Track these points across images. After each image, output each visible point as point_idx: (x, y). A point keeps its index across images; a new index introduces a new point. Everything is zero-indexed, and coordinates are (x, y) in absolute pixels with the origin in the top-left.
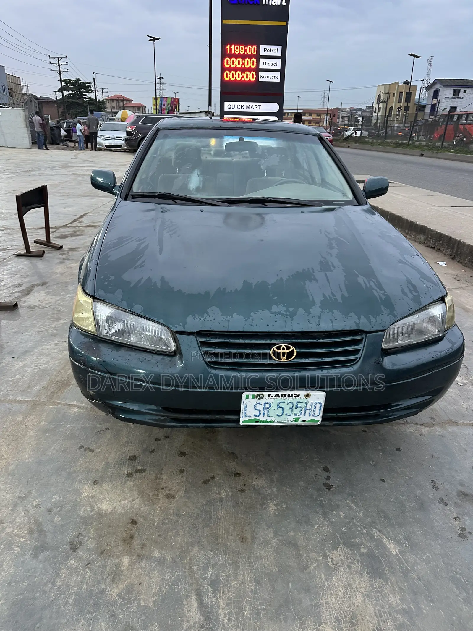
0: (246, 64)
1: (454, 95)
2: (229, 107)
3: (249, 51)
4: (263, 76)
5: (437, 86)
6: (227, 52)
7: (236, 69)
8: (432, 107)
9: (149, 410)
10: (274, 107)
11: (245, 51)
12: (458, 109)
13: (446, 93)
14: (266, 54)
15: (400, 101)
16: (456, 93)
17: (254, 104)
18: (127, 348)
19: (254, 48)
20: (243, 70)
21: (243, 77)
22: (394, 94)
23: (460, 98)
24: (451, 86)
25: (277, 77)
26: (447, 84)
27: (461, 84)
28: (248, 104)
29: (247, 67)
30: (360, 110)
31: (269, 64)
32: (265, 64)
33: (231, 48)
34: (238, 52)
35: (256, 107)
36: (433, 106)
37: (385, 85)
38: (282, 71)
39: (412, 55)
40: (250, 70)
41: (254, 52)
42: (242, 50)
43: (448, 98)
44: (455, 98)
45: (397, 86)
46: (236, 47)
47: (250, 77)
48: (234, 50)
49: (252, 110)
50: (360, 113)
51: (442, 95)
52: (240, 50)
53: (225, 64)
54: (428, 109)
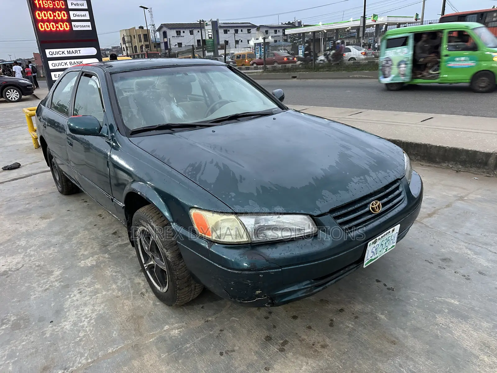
0: (57, 16)
1: (177, 35)
2: (51, 53)
3: (58, 6)
4: (76, 26)
5: (165, 29)
6: (37, 6)
7: (49, 21)
8: (164, 44)
9: (305, 285)
10: (93, 51)
11: (54, 5)
12: (183, 44)
13: (172, 33)
14: (74, 7)
15: (140, 41)
16: (178, 33)
17: (74, 49)
18: (280, 243)
19: (62, 3)
20: (56, 22)
21: (57, 27)
22: (134, 36)
23: (182, 36)
24: (174, 29)
25: (89, 26)
26: (170, 27)
27: (180, 27)
28: (68, 50)
29: (60, 18)
30: (108, 50)
31: (78, 16)
32: (75, 15)
33: (40, 2)
34: (47, 6)
35: (76, 52)
36: (166, 43)
37: (126, 30)
38: (92, 20)
39: (141, 7)
40: (63, 21)
41: (63, 6)
42: (51, 5)
43: (174, 37)
44: (179, 37)
45: (135, 30)
46: (44, 2)
47: (65, 27)
48: (43, 5)
49: (73, 55)
50: (109, 52)
51: (170, 35)
52: (48, 5)
53: (37, 16)
54: (163, 46)
